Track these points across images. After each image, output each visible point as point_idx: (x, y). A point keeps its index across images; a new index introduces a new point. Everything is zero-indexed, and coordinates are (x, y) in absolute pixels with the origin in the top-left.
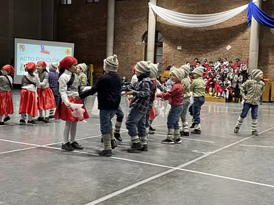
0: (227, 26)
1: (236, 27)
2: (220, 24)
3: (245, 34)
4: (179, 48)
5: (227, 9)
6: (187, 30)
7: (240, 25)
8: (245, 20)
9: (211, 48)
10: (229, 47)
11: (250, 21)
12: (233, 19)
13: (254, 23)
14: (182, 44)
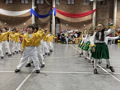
0: (24, 16)
1: (27, 17)
2: (21, 15)
3: (30, 20)
4: (5, 23)
5: (23, 10)
6: (8, 17)
7: (28, 16)
8: (30, 14)
9: (18, 24)
10: (25, 24)
11: (32, 15)
12: (26, 14)
13: (33, 16)
14: (6, 22)
